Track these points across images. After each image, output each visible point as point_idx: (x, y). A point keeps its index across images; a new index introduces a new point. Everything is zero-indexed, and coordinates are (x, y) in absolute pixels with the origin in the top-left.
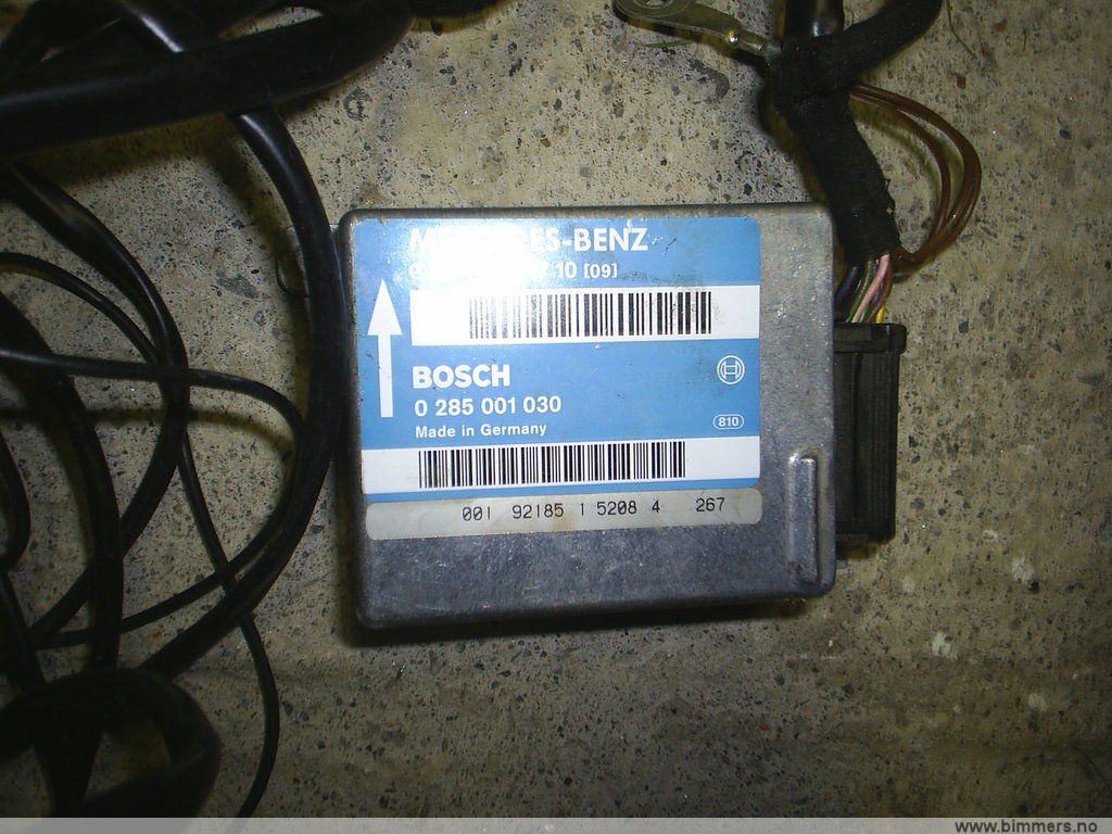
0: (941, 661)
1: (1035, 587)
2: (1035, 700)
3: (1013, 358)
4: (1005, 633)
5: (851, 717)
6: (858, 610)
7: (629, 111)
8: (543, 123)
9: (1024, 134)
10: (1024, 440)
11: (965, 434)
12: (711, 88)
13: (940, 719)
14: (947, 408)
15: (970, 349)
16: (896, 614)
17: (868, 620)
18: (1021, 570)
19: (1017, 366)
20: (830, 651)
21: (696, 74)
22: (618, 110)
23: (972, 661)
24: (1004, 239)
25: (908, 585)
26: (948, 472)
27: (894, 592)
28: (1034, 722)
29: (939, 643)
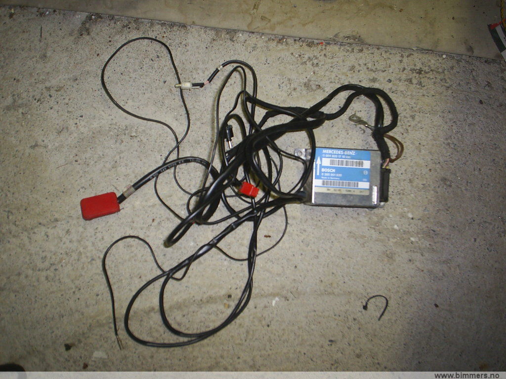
0: (396, 230)
1: (412, 219)
2: (412, 239)
3: (410, 180)
4: (407, 226)
5: (380, 237)
6: (382, 219)
7: (350, 134)
8: (336, 135)
9: (413, 143)
10: (411, 193)
11: (402, 192)
12: (362, 132)
13: (395, 240)
14: (399, 187)
15: (403, 177)
16: (389, 221)
17: (384, 221)
18: (410, 215)
19: (411, 181)
20: (377, 226)
21: (360, 129)
22: (348, 134)
23: (401, 231)
24: (409, 159)
25: (391, 216)
26: (398, 198)
27: (388, 217)
28: (412, 243)
29: (396, 227)
